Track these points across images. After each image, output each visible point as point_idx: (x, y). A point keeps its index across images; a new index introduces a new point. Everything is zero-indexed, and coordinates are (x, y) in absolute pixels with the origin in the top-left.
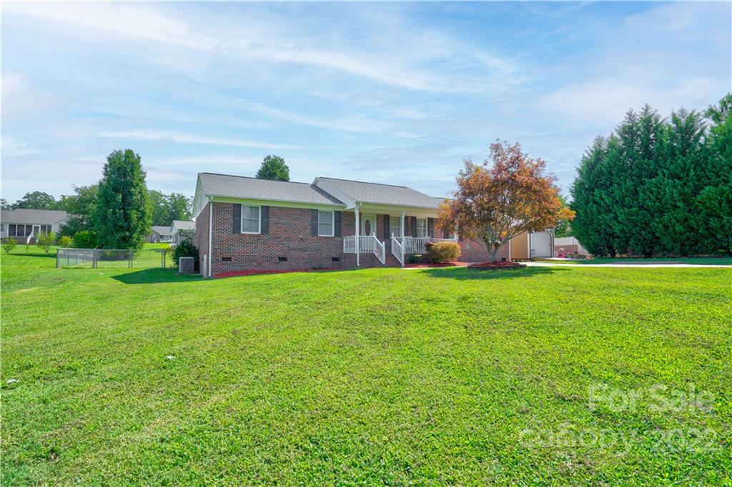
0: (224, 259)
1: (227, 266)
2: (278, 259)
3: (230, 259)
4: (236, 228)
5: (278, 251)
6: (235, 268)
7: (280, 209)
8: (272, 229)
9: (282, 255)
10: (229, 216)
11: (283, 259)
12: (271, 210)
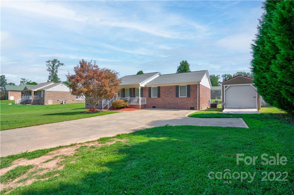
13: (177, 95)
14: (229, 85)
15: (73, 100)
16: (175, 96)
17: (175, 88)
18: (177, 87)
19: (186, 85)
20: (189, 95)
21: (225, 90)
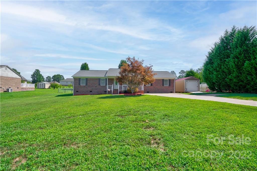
0: (77, 91)
1: (77, 93)
2: (89, 92)
3: (78, 91)
4: (80, 84)
5: (89, 89)
6: (79, 94)
7: (90, 79)
8: (88, 84)
9: (91, 90)
10: (78, 81)
11: (91, 91)
12: (88, 79)
13: (163, 85)
14: (188, 81)
15: (18, 88)
16: (162, 85)
17: (162, 80)
18: (163, 80)
19: (168, 79)
20: (170, 85)
21: (186, 83)
